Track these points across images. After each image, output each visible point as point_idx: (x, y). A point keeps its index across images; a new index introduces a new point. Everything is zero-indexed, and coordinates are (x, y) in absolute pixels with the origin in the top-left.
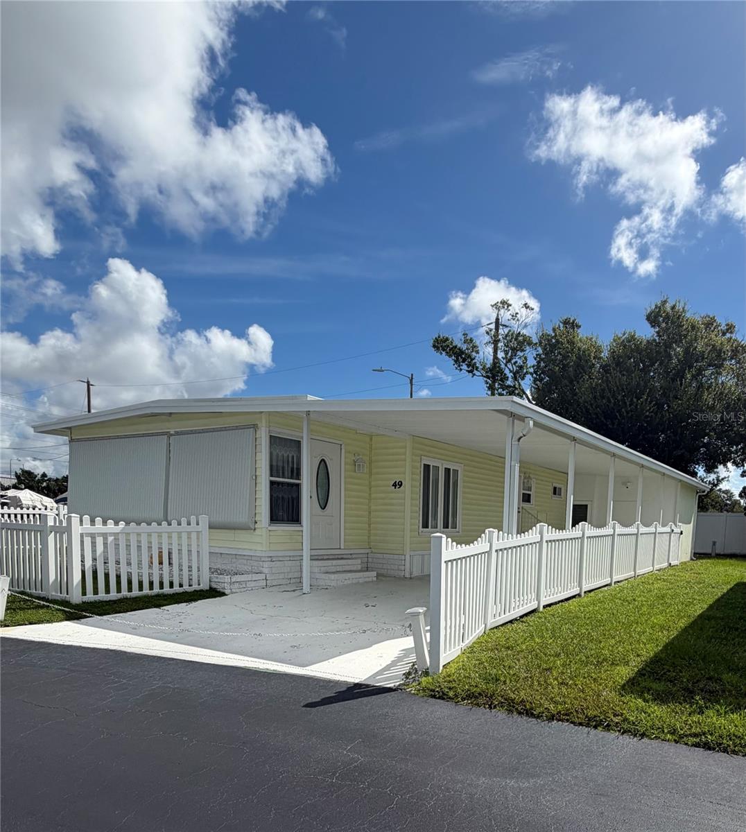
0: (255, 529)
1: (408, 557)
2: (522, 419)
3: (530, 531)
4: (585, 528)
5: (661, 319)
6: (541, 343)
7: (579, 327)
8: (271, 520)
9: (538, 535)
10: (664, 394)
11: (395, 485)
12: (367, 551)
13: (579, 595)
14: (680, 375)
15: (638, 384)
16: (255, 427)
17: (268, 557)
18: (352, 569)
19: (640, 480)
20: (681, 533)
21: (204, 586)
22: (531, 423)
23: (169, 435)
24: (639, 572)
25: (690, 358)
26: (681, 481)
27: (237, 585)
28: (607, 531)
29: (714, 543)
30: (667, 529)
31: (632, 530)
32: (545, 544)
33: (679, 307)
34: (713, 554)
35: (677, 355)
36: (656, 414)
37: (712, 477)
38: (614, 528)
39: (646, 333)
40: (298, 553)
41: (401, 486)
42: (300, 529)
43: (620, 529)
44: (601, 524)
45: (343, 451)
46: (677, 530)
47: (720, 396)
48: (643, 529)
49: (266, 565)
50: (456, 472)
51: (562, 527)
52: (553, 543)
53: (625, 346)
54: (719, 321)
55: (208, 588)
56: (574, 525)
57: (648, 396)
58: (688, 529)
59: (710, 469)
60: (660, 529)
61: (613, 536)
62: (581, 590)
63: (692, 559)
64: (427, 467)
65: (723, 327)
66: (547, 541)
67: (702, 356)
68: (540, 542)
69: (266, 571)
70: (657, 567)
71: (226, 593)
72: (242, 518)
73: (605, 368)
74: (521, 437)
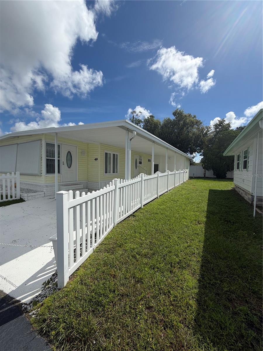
0: (41, 176)
1: (100, 183)
2: (132, 131)
3: (137, 177)
4: (159, 174)
5: (177, 114)
6: (144, 121)
7: (154, 117)
8: (47, 173)
9: (140, 178)
10: (178, 134)
11: (95, 160)
12: (87, 181)
13: (157, 198)
14: (182, 128)
15: (171, 131)
16: (41, 140)
17: (45, 186)
18: (80, 188)
19: (175, 157)
20: (187, 172)
21: (18, 198)
22: (135, 133)
23: (18, 144)
24: (176, 185)
25: (185, 124)
26: (186, 157)
27: (30, 197)
28: (166, 174)
29: (194, 174)
30: (183, 171)
31: (173, 173)
32: (143, 182)
33: (181, 111)
34: (194, 177)
35: (181, 124)
36: (176, 139)
37: (192, 156)
38: (168, 173)
39: (173, 118)
40: (53, 184)
41: (97, 160)
42: (54, 175)
43: (170, 173)
44: (164, 171)
45: (77, 149)
46: (185, 171)
47: (194, 134)
48: (177, 172)
49: (44, 188)
50: (117, 155)
51: (150, 174)
52: (147, 180)
53: (167, 121)
54: (192, 115)
55: (19, 198)
56: (154, 173)
57: (174, 134)
58: (188, 171)
59: (191, 154)
60: (181, 172)
61: (168, 175)
62: (158, 195)
63: (189, 179)
64: (106, 154)
65: (193, 117)
66: (144, 180)
67: (188, 124)
68: (141, 181)
69: (44, 191)
70: (181, 183)
71: (25, 200)
72: (36, 172)
73: (162, 127)
74: (132, 139)
